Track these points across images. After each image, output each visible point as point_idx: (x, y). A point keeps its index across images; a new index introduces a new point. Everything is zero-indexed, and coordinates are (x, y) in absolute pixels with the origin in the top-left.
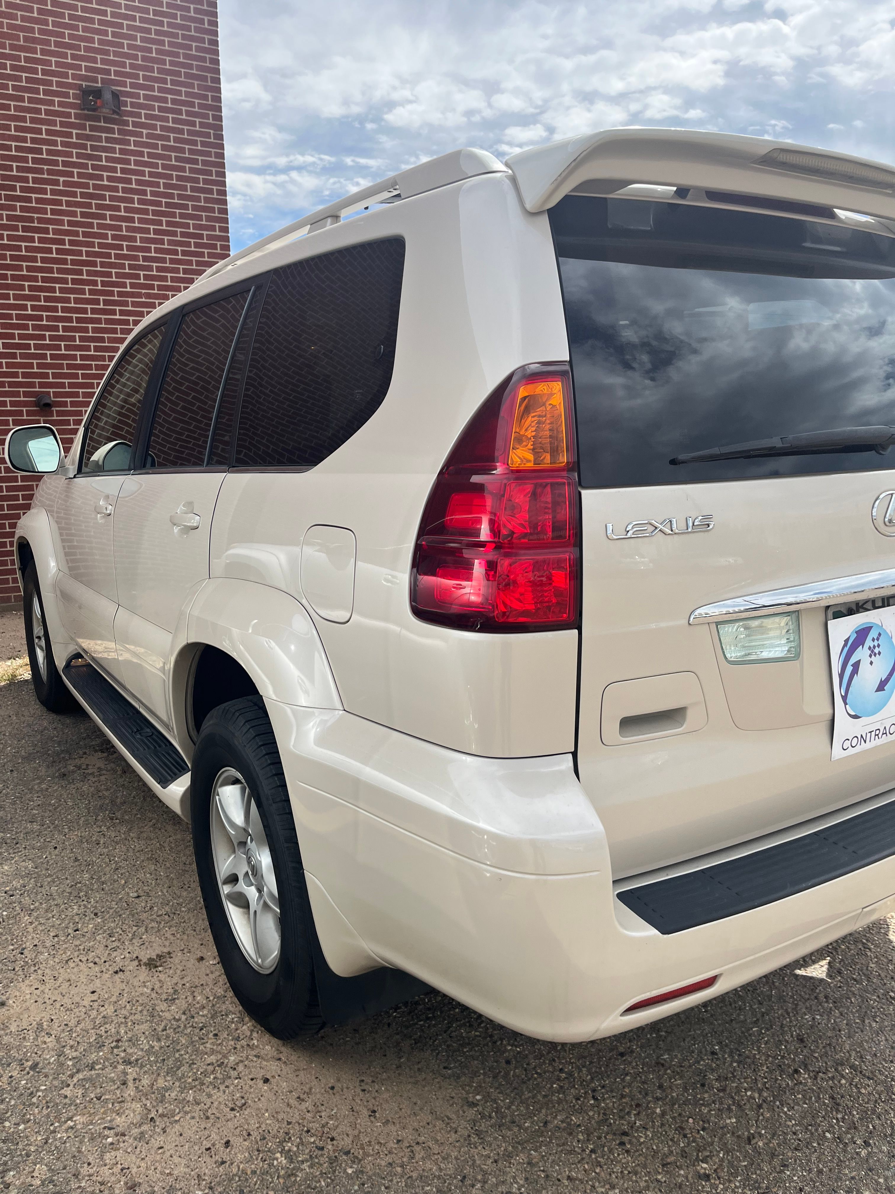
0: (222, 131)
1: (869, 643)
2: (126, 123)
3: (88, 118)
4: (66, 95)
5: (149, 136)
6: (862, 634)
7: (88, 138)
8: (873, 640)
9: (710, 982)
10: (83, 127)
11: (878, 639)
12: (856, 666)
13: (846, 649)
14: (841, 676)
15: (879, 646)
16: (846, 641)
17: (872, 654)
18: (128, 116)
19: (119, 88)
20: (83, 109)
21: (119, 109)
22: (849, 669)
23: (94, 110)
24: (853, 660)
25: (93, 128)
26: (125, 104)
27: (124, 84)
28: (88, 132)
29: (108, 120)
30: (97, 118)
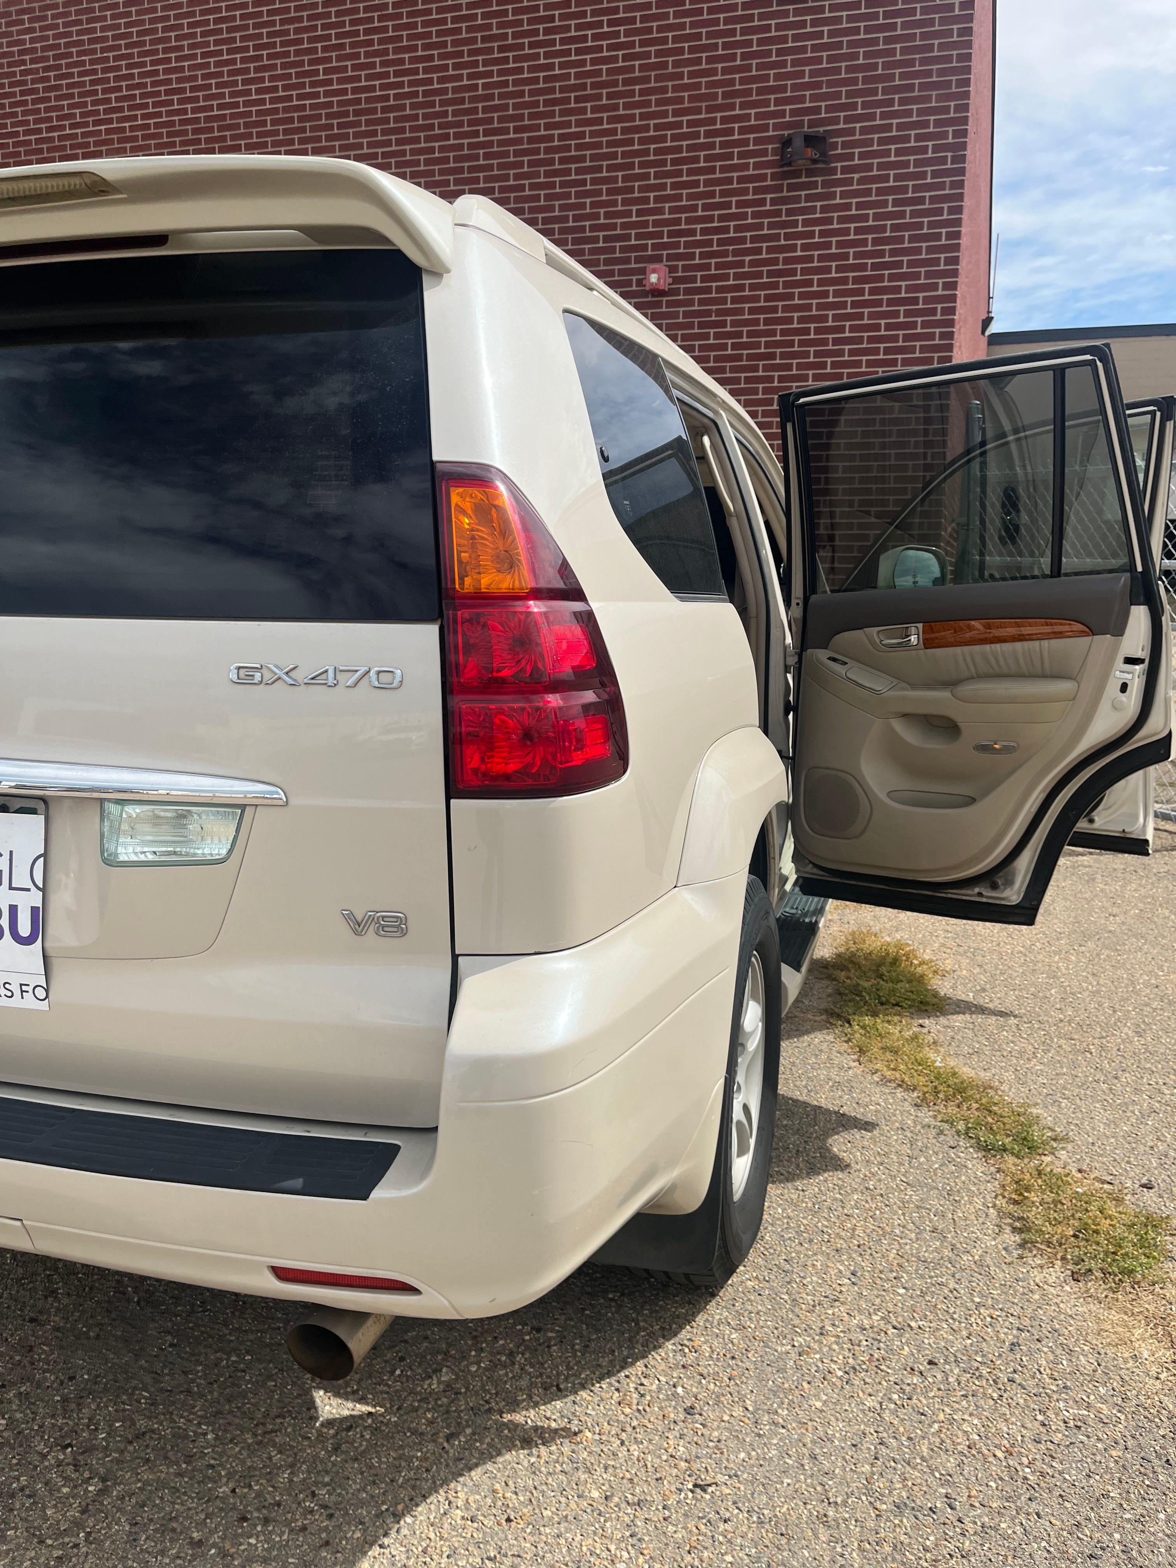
2: (834, 171)
3: (785, 175)
4: (764, 153)
5: (861, 181)
7: (784, 201)
10: (779, 189)
18: (834, 162)
19: (821, 129)
20: (782, 166)
21: (826, 156)
23: (792, 165)
25: (791, 188)
26: (834, 146)
27: (836, 120)
28: (785, 194)
29: (810, 173)
30: (797, 174)
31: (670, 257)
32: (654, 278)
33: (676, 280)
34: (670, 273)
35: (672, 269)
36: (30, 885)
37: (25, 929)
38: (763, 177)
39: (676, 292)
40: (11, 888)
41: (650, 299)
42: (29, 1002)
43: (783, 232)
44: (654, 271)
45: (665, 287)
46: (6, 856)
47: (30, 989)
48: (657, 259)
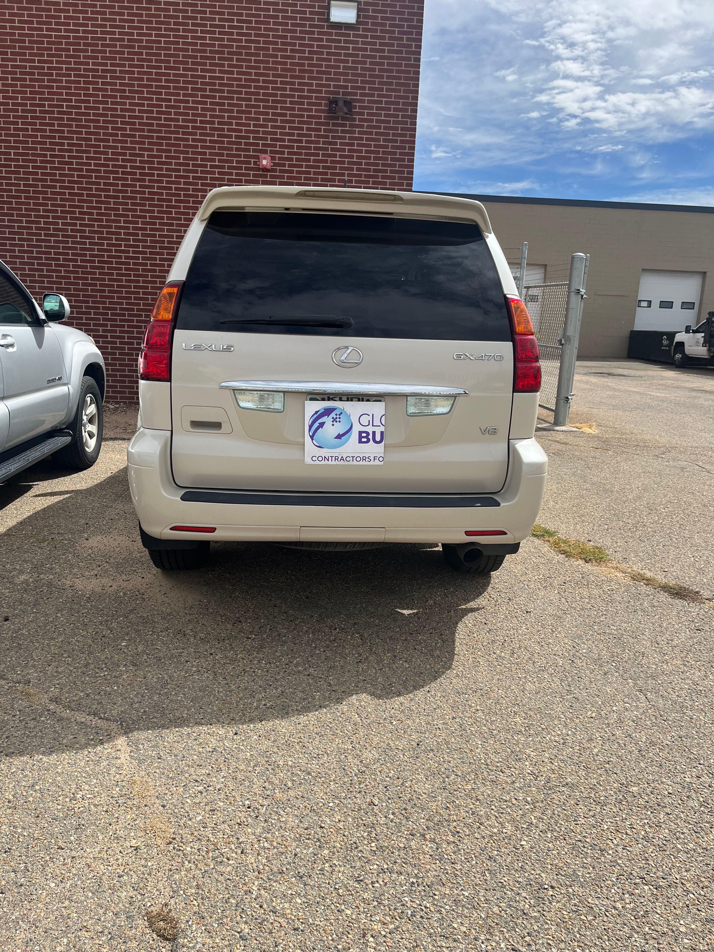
0: (416, 119)
1: (333, 415)
2: (355, 120)
3: (331, 118)
4: (320, 105)
5: (368, 127)
6: (328, 412)
7: (330, 131)
8: (336, 415)
9: (213, 530)
10: (328, 124)
11: (339, 415)
12: (322, 425)
13: (316, 416)
14: (310, 427)
15: (340, 418)
16: (316, 412)
17: (334, 420)
18: (355, 115)
19: (349, 97)
20: (329, 113)
21: (351, 111)
22: (316, 425)
23: (335, 113)
24: (320, 421)
25: (334, 125)
26: (355, 107)
27: (356, 94)
28: (331, 127)
29: (343, 119)
30: (337, 118)
31: (272, 152)
32: (264, 162)
33: (275, 164)
34: (271, 160)
35: (273, 158)
36: (380, 425)
37: (378, 438)
38: (320, 117)
39: (275, 171)
40: (373, 426)
41: (261, 173)
42: (377, 462)
43: (330, 147)
44: (265, 158)
45: (269, 167)
46: (371, 416)
47: (377, 458)
48: (265, 152)
